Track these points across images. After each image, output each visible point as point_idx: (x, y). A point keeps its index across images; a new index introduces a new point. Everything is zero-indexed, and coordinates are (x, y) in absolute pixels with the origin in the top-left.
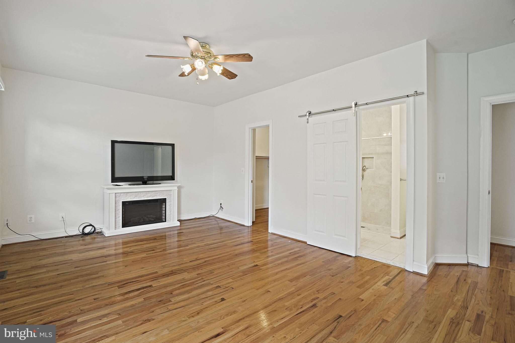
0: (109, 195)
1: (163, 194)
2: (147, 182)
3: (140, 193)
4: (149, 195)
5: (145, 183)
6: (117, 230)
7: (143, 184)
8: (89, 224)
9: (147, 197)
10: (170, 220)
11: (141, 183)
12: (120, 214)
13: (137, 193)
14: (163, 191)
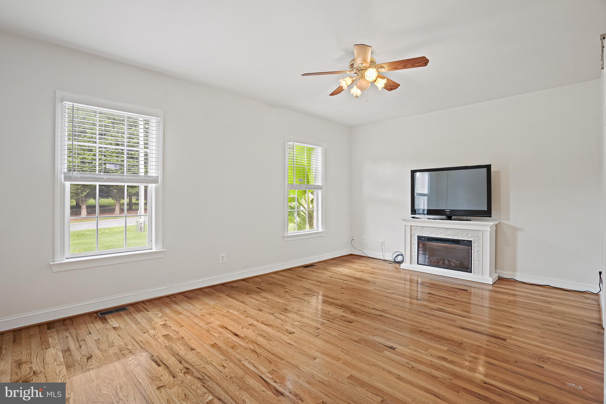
0: (405, 227)
1: (468, 234)
2: (452, 217)
3: (436, 229)
4: (448, 232)
5: (449, 218)
6: (412, 265)
7: (447, 220)
8: (400, 254)
9: (446, 236)
10: (478, 272)
11: (444, 217)
12: (415, 249)
13: (433, 229)
14: (467, 231)
